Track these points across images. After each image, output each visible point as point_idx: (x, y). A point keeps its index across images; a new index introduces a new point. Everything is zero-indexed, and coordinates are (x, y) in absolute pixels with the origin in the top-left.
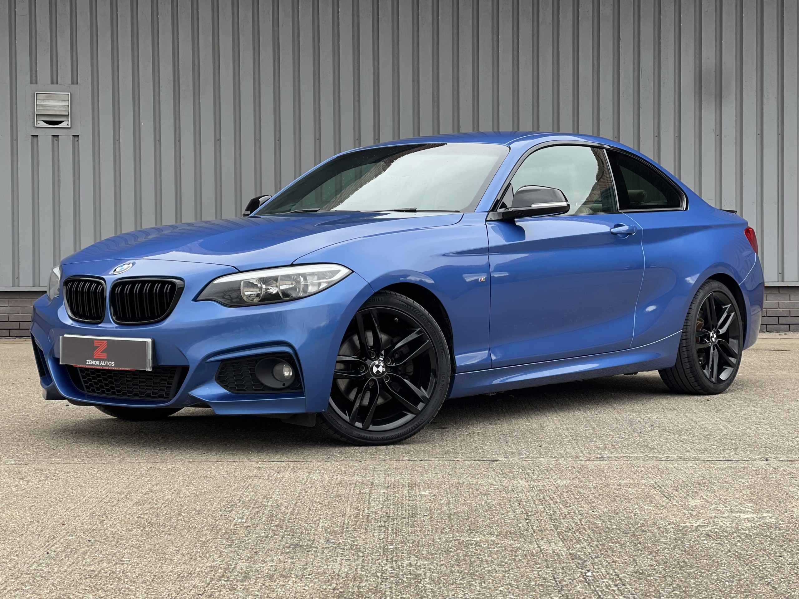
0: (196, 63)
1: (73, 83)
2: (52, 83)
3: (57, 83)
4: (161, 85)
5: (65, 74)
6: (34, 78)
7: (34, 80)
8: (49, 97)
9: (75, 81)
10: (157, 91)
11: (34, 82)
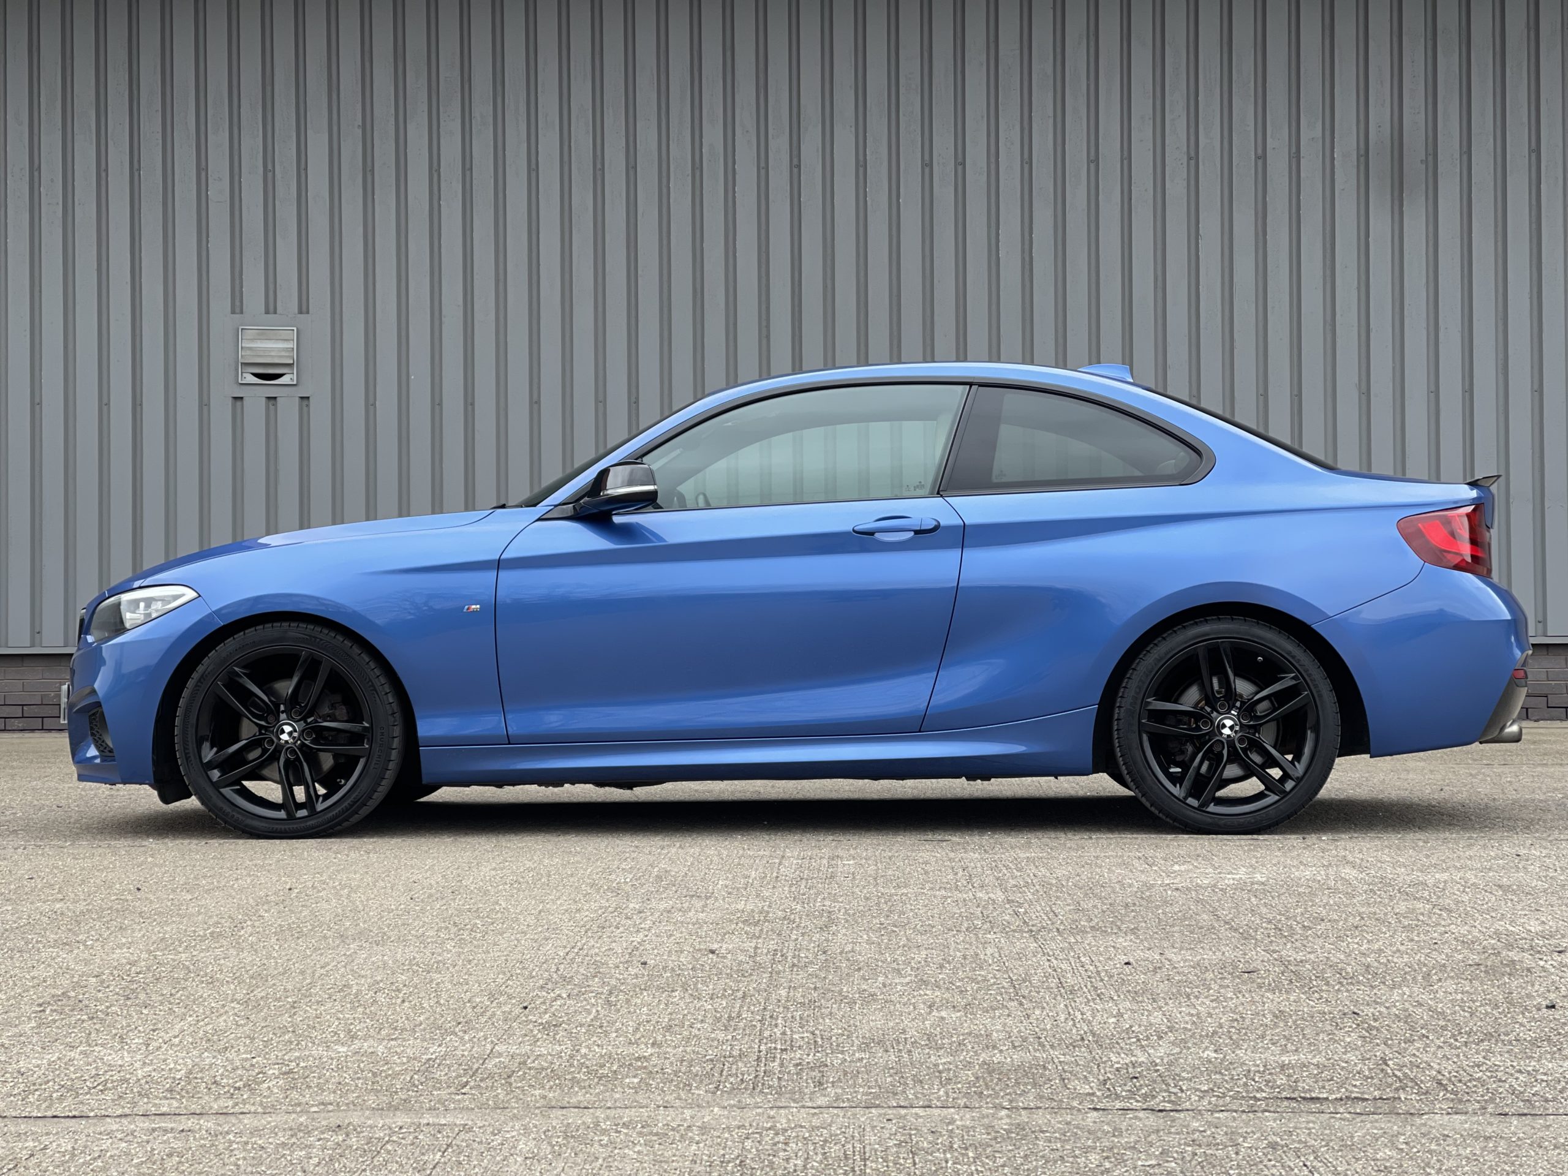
0: (501, 277)
1: (300, 312)
2: (267, 312)
3: (275, 312)
4: (443, 313)
5: (288, 298)
6: (238, 303)
7: (237, 307)
8: (263, 335)
9: (303, 308)
10: (437, 323)
11: (238, 310)
